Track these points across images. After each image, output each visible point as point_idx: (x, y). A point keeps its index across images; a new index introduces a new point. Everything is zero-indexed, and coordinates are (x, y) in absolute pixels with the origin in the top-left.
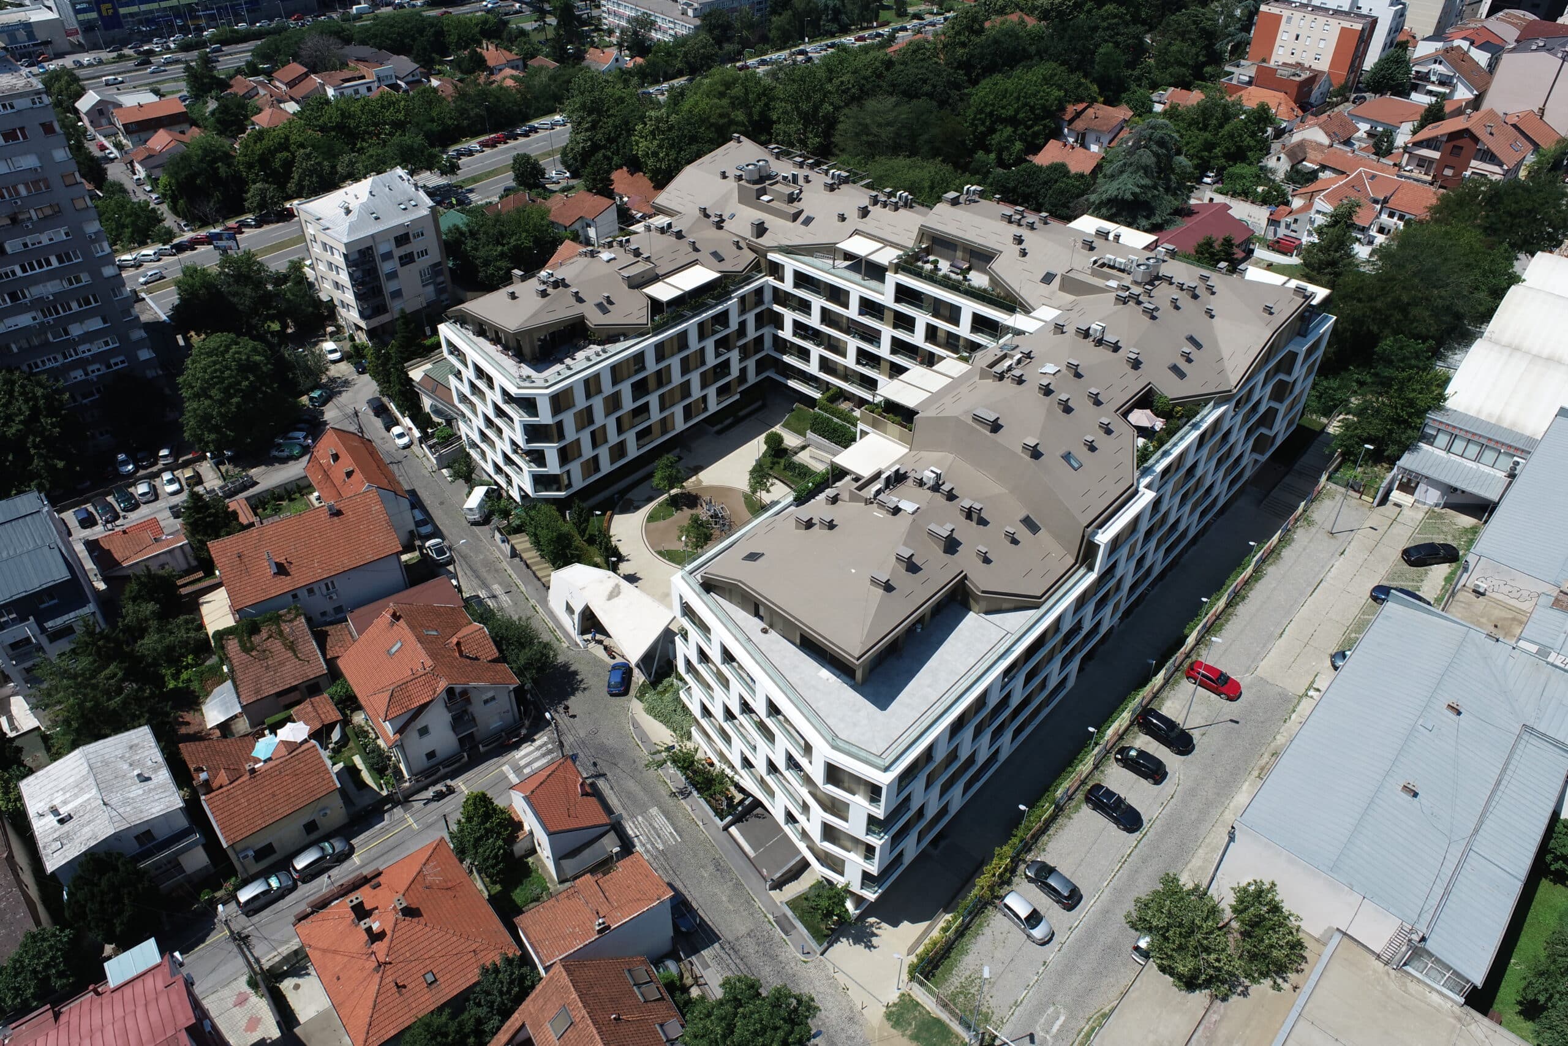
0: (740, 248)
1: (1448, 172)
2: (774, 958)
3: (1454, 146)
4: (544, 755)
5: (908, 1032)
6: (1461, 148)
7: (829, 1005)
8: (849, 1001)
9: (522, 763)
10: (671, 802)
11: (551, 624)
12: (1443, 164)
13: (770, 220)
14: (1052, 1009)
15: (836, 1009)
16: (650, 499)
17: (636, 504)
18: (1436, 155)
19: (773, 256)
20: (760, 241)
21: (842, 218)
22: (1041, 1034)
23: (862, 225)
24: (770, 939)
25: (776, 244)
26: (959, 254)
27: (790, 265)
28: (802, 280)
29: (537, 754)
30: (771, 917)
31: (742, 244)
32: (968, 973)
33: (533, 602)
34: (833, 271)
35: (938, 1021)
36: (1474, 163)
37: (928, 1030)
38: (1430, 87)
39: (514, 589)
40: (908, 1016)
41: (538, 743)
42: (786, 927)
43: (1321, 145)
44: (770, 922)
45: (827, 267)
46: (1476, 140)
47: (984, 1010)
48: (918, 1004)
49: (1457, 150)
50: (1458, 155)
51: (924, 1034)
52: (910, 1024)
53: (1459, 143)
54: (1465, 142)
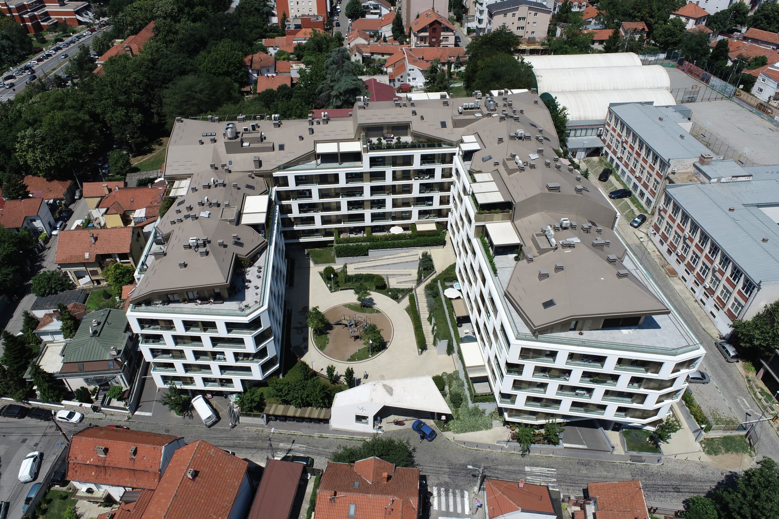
0: (253, 178)
1: (434, 40)
2: (652, 474)
3: (433, 29)
4: (447, 495)
5: (723, 451)
6: (435, 29)
7: (691, 470)
8: (693, 462)
9: (443, 508)
10: (526, 459)
11: (345, 437)
12: (431, 37)
13: (262, 156)
14: (738, 400)
15: (695, 469)
16: (306, 339)
17: (303, 346)
18: (427, 34)
19: (276, 174)
20: (262, 169)
21: (301, 138)
22: (748, 411)
23: (315, 137)
24: (641, 470)
25: (275, 167)
26: (385, 131)
27: (291, 175)
28: (299, 180)
29: (443, 498)
30: (629, 462)
31: (253, 176)
32: (709, 413)
33: (316, 435)
34: (318, 167)
35: (725, 438)
36: (442, 33)
37: (727, 444)
38: (372, 11)
39: (294, 438)
40: (715, 446)
41: (435, 493)
42: (640, 460)
43: (364, 45)
44: (630, 464)
45: (314, 166)
46: (440, 24)
47: (728, 420)
48: (712, 439)
49: (434, 30)
50: (435, 32)
51: (729, 446)
52: (720, 448)
53: (434, 27)
54: (436, 26)
